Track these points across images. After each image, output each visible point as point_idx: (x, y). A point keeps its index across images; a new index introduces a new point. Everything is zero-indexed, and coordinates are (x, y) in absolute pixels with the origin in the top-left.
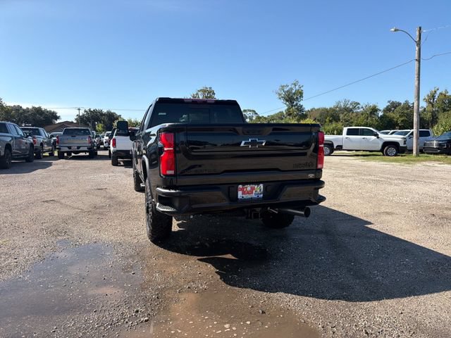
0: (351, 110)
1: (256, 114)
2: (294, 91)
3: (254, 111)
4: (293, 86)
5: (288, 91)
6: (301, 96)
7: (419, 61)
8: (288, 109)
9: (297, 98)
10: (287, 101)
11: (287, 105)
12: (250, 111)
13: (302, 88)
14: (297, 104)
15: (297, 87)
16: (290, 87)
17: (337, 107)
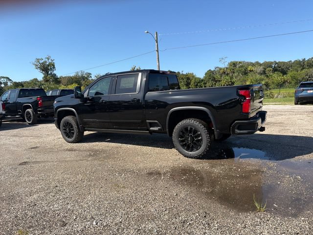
0: (86, 78)
1: (11, 80)
2: (48, 63)
3: (8, 78)
4: (46, 60)
5: (42, 63)
6: (54, 67)
7: (158, 51)
8: (45, 77)
9: (51, 68)
10: (43, 70)
11: (43, 74)
12: (4, 78)
13: (54, 62)
14: (51, 73)
15: (50, 61)
16: (44, 60)
17: (77, 76)
